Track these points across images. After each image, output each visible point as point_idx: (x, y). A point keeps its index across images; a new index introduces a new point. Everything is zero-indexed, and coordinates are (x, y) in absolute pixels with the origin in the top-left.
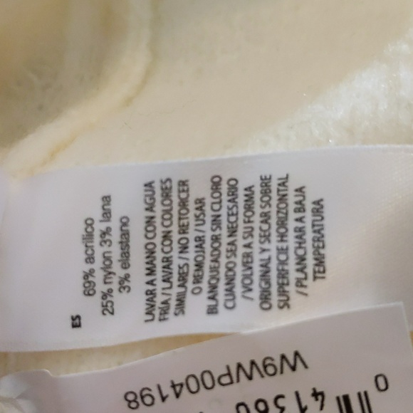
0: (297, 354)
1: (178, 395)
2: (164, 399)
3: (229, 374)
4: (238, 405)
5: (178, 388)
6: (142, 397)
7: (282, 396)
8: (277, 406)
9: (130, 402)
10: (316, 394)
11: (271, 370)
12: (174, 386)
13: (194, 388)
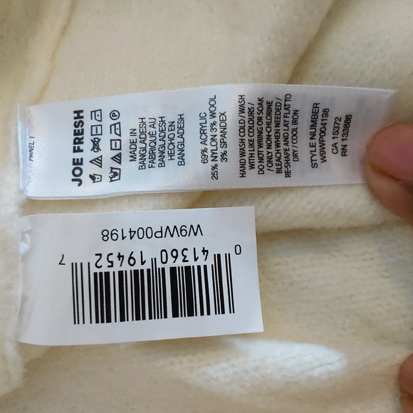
0: (199, 226)
1: (131, 238)
2: (123, 238)
3: (161, 232)
4: (163, 251)
5: (133, 233)
6: (112, 235)
7: (187, 249)
8: (183, 255)
9: (104, 236)
10: (204, 251)
11: (184, 233)
12: (130, 232)
13: (141, 236)
